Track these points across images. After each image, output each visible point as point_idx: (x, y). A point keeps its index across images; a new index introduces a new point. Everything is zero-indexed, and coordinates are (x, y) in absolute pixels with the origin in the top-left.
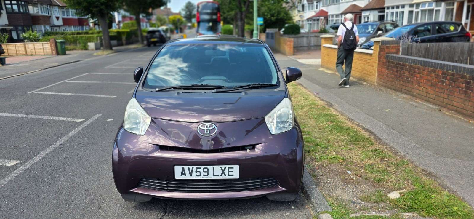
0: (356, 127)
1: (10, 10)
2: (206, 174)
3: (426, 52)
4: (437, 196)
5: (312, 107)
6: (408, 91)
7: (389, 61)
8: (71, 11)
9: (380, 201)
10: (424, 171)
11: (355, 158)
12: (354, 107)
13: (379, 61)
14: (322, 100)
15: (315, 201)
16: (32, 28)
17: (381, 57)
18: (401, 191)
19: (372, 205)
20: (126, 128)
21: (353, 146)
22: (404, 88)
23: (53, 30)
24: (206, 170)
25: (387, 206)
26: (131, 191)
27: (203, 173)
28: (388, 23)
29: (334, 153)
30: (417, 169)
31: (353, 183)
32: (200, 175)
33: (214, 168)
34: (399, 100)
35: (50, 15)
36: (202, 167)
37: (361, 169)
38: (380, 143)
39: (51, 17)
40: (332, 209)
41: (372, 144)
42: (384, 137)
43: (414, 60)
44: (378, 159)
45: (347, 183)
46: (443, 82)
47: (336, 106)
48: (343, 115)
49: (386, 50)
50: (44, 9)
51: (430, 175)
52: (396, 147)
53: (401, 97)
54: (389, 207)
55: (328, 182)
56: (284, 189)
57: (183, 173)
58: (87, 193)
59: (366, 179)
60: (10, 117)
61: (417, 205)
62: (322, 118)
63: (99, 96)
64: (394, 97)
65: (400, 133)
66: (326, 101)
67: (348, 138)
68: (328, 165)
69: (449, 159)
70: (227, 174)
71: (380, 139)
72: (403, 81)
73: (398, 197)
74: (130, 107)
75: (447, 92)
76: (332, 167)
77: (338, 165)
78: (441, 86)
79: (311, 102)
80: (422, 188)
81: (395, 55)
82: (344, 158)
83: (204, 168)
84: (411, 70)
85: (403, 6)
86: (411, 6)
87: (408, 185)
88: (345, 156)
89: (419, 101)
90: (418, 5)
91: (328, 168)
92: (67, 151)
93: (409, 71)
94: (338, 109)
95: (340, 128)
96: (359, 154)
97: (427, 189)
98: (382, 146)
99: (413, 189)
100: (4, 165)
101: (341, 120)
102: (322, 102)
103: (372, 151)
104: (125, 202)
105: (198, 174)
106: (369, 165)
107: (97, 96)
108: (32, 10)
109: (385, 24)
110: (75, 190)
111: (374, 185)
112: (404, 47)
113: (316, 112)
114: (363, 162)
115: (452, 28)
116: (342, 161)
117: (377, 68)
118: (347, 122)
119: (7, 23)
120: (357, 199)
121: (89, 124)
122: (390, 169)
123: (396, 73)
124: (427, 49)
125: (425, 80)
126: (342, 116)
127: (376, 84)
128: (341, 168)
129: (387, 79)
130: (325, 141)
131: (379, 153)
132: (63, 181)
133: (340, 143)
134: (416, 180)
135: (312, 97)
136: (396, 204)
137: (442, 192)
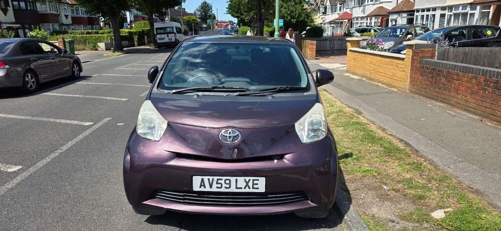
0: (389, 137)
1: (17, 7)
2: (228, 186)
3: (464, 57)
4: (488, 217)
5: (340, 114)
6: (444, 99)
7: (423, 67)
8: (81, 10)
9: (423, 221)
10: (470, 188)
11: (391, 172)
12: (386, 115)
13: (412, 66)
14: (349, 107)
15: (349, 219)
16: (39, 26)
17: (414, 61)
18: (446, 210)
19: (413, 225)
20: (139, 133)
21: (387, 157)
22: (440, 95)
23: (62, 29)
24: (228, 182)
25: (431, 227)
26: (144, 203)
27: (224, 185)
28: (418, 27)
29: (367, 165)
30: (462, 185)
31: (391, 200)
32: (221, 187)
33: (236, 180)
34: (435, 108)
35: (59, 13)
36: (224, 178)
37: (398, 184)
38: (417, 156)
39: (60, 15)
40: (369, 229)
41: (408, 156)
42: (421, 148)
43: (452, 65)
44: (417, 173)
45: (383, 200)
46: (485, 90)
47: (365, 114)
48: (374, 124)
49: (421, 55)
50: (52, 7)
51: (477, 192)
52: (435, 160)
53: (436, 106)
54: (433, 228)
55: (362, 197)
56: (315, 205)
57: (203, 184)
58: (95, 203)
59: (405, 195)
60: (13, 119)
61: (466, 226)
62: (351, 127)
63: (109, 98)
64: (429, 106)
65: (439, 145)
66: (354, 108)
67: (381, 149)
68: (361, 179)
69: (497, 175)
70: (251, 187)
71: (417, 151)
72: (439, 89)
73: (442, 217)
74: (145, 110)
75: (490, 101)
76: (366, 181)
77: (372, 179)
78: (483, 94)
79: (338, 109)
80: (470, 207)
81: (430, 60)
82: (379, 171)
83: (226, 180)
84: (449, 77)
85: (434, 9)
86: (443, 8)
87: (453, 203)
88: (380, 169)
89: (457, 111)
90: (450, 8)
91: (361, 182)
92: (74, 157)
93: (446, 78)
94: (368, 118)
95: (371, 138)
96: (394, 167)
97: (475, 208)
98: (421, 159)
99: (460, 208)
100: (5, 170)
101: (372, 129)
102: (350, 109)
103: (409, 164)
104: (137, 215)
105: (219, 186)
106: (407, 179)
107: (106, 98)
108: (41, 8)
109: (415, 27)
110: (81, 200)
111: (414, 202)
112: (440, 51)
113: (344, 120)
114: (400, 176)
115: (489, 33)
116: (376, 174)
117: (409, 74)
118: (380, 131)
119: (13, 20)
120: (396, 218)
121: (98, 128)
122: (431, 185)
123: (431, 80)
124: (465, 54)
125: (464, 88)
126: (372, 125)
127: (408, 91)
128: (376, 182)
129: (421, 86)
130: (356, 152)
131: (417, 167)
132: (69, 190)
133: (373, 154)
134: (462, 198)
135: (338, 103)
136: (441, 225)
137: (492, 211)
